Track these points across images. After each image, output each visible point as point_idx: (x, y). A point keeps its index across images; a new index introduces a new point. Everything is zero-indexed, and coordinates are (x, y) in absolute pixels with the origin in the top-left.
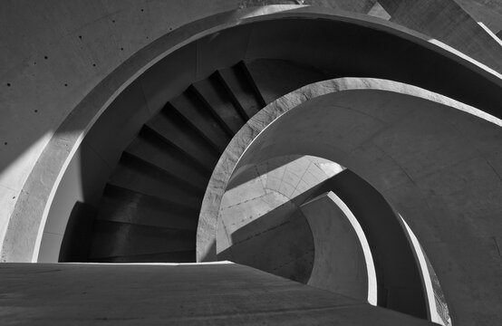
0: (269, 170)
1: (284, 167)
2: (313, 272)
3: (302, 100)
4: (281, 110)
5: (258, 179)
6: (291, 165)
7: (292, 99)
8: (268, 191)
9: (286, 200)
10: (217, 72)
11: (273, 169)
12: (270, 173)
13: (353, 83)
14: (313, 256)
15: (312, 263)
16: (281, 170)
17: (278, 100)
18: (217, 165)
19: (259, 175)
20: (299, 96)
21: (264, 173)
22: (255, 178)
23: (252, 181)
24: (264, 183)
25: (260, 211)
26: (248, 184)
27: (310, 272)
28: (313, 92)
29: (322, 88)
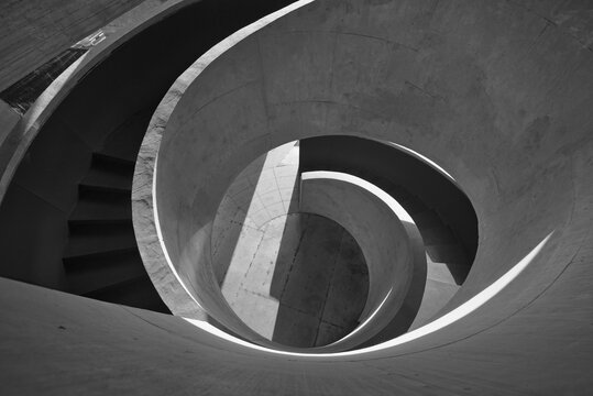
0: (245, 212)
1: (255, 195)
2: (360, 244)
3: (160, 133)
4: (151, 159)
5: (244, 229)
6: (259, 188)
7: (151, 141)
8: (263, 228)
9: (284, 218)
10: (81, 187)
11: (248, 207)
12: (249, 213)
13: (188, 76)
14: (349, 234)
15: (353, 240)
16: (255, 200)
17: (140, 154)
18: (144, 261)
19: (241, 224)
20: (154, 132)
21: (244, 218)
22: (241, 230)
23: (241, 236)
24: (253, 225)
25: (273, 250)
26: (241, 241)
27: (358, 248)
28: (162, 117)
29: (167, 106)
